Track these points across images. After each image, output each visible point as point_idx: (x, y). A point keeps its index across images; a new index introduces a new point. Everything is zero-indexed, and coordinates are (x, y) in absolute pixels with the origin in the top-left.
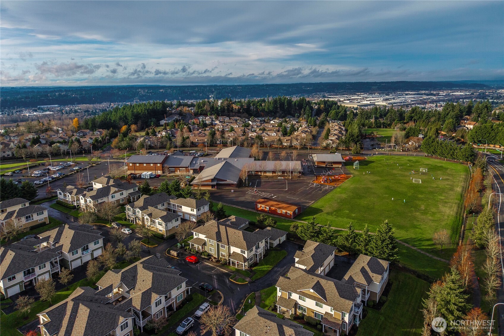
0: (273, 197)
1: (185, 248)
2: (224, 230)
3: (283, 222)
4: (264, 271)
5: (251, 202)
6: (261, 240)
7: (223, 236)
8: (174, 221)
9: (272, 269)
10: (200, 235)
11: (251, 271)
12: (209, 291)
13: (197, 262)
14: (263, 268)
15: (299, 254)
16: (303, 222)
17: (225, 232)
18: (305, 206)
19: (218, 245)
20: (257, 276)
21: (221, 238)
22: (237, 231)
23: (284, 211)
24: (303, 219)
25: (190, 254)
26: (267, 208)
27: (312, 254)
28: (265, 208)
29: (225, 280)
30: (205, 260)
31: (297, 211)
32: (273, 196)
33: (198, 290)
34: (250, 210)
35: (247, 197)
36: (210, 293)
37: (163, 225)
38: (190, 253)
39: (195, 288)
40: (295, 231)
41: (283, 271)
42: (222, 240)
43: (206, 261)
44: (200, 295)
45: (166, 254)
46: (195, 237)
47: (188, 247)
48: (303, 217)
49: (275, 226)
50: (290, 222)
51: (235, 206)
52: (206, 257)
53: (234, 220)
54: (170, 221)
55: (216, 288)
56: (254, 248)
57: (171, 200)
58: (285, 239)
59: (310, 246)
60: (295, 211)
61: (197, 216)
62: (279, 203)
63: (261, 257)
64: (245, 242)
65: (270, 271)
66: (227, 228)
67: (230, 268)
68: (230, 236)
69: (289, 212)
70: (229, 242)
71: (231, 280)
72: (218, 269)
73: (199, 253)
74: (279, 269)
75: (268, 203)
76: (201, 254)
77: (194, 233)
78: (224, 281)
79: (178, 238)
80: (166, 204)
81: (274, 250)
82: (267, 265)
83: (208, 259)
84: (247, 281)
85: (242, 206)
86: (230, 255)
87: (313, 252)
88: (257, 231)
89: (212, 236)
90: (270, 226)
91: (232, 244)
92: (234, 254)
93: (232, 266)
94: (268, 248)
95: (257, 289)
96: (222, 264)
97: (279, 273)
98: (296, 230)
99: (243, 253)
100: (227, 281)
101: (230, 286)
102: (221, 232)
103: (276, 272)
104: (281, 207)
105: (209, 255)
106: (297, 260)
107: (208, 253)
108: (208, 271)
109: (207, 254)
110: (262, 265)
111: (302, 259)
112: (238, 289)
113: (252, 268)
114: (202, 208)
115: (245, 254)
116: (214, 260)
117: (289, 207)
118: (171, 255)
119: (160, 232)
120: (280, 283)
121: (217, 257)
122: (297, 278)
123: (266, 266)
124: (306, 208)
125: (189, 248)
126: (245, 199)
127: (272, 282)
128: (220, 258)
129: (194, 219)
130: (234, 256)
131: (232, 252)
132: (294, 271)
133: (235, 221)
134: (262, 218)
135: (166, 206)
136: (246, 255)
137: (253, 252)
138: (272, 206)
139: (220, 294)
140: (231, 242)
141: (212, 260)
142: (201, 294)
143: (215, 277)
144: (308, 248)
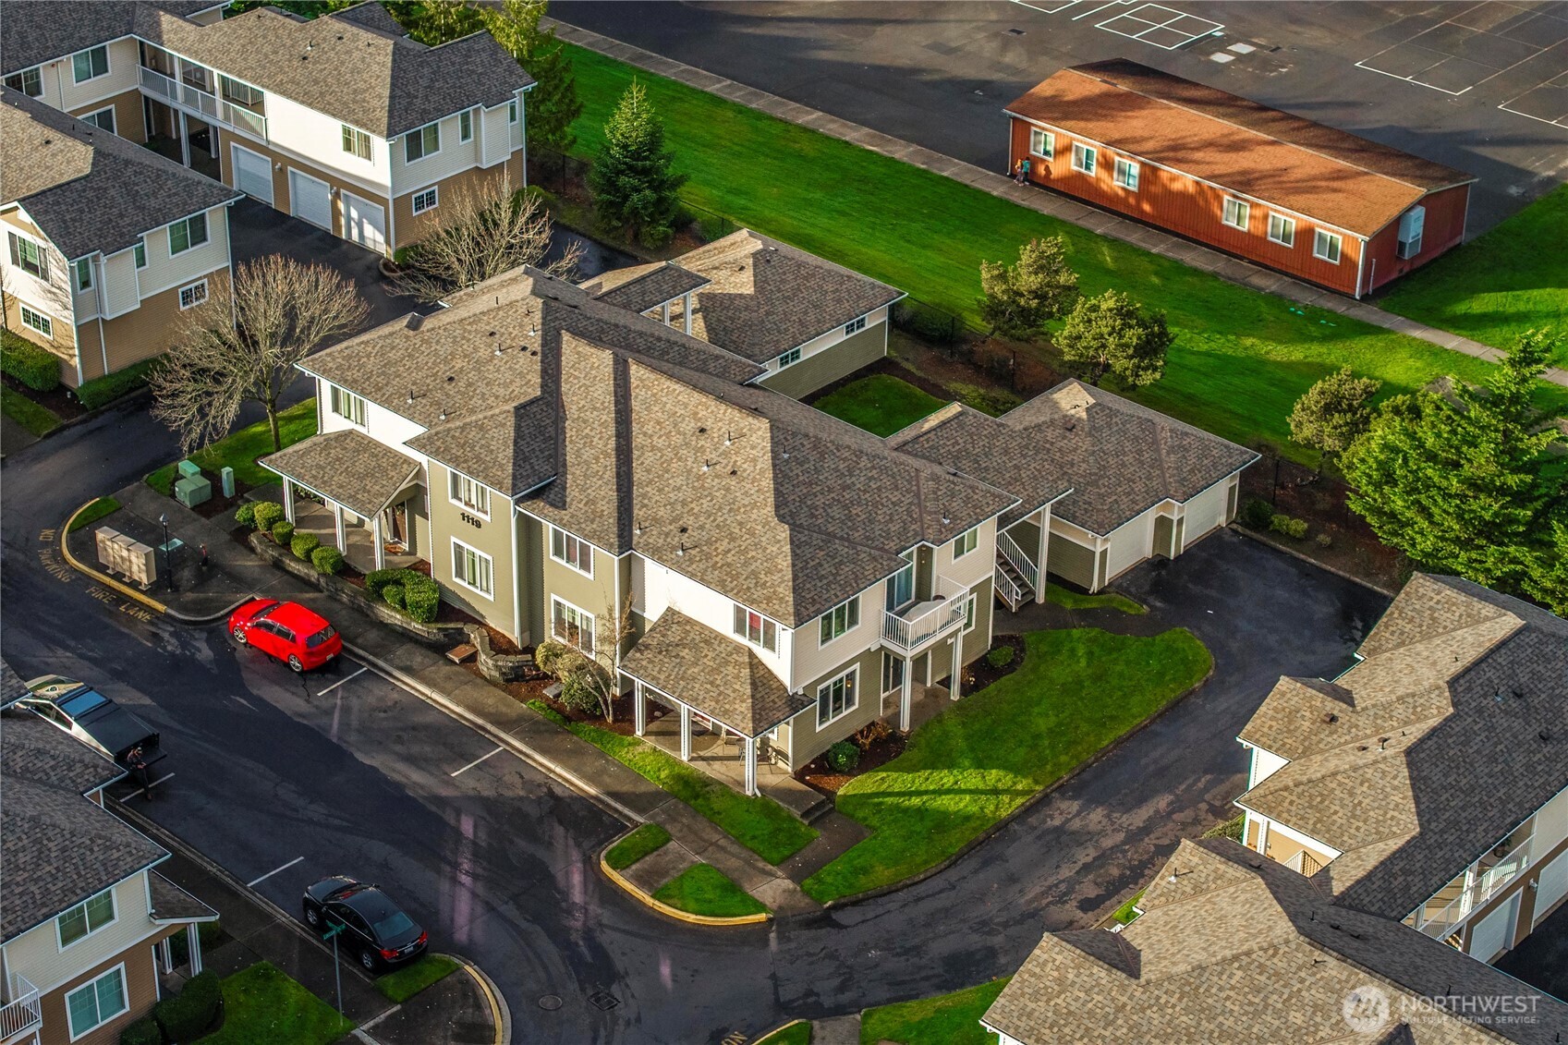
0: (1220, 58)
1: (241, 514)
2: (603, 392)
3: (1253, 324)
4: (943, 822)
5: (983, 84)
6: (955, 529)
7: (587, 454)
8: (158, 241)
9: (1028, 811)
10: (373, 409)
11: (823, 810)
12: (382, 968)
13: (328, 665)
14: (939, 792)
15: (1292, 714)
16: (1451, 341)
17: (609, 416)
18: (1521, 174)
19: (528, 531)
20: (865, 871)
21: (559, 467)
22: (723, 417)
23: (1286, 219)
24: (1461, 308)
25: (274, 580)
26: (1122, 172)
27: (1416, 732)
28: (1107, 165)
29: (557, 869)
30: (401, 652)
31: (1415, 228)
32: (1221, 44)
33: (288, 934)
34: (954, 169)
35: (952, 33)
36: (389, 982)
37: (55, 272)
38: (277, 565)
39: (268, 918)
40: (1330, 443)
41: (1134, 837)
42: (572, 493)
43: (418, 658)
44: (294, 992)
45: (57, 557)
46: (332, 423)
47: (261, 510)
48: (1473, 291)
49: (1147, 378)
50: (1325, 339)
51: (810, 117)
52: (416, 626)
53: (743, 284)
54: (119, 237)
55: (461, 935)
56: (872, 601)
57: (167, 21)
58: (1222, 520)
59: (1427, 637)
60: (1397, 223)
61: (405, 208)
62: (1253, 133)
63: (946, 682)
64: (784, 532)
65: (1003, 826)
66: (637, 372)
67: (625, 755)
68: (649, 458)
69: (1325, 230)
70: (638, 512)
71: (616, 877)
72: (509, 755)
73: (359, 575)
74: (1096, 817)
75: (1136, 124)
76: (378, 587)
77: (325, 387)
78: (548, 878)
79: (177, 413)
80: (120, 56)
81: (1088, 617)
82: (981, 764)
83: (437, 650)
84: (761, 907)
85: (883, 126)
86: (633, 635)
87: (1439, 708)
88: (933, 420)
89: (473, 434)
90: (1090, 371)
91: (654, 538)
92: (674, 634)
93: (650, 742)
94: (1029, 593)
95: (842, 989)
96: (560, 710)
97: (1085, 855)
98: (1347, 439)
99: (754, 635)
100: (577, 879)
101: (588, 935)
102: (572, 410)
103: (1061, 840)
104: (1264, 176)
105: (447, 610)
106: (1265, 765)
107: (440, 588)
108: (411, 760)
109: (427, 597)
110: (940, 758)
111: (1316, 768)
112: (666, 970)
113: (828, 782)
114: (449, 128)
115: (770, 643)
116: (486, 663)
117: (1339, 176)
118: (102, 569)
119: (31, 333)
120: (1035, 997)
121: (514, 635)
122: (1201, 968)
123: (972, 779)
124: (1521, 202)
125: (271, 523)
126: (936, 47)
127: (998, 940)
128: (540, 653)
129: (369, 230)
130: (665, 649)
131: (652, 613)
132: (1198, 890)
133: (749, 290)
134: (1028, 281)
135: (122, 75)
136: (779, 662)
137: (864, 635)
138: (1176, 152)
139: (478, 1004)
140: (656, 521)
141: (472, 658)
142: (308, 982)
143: (467, 826)
144: (1401, 659)
